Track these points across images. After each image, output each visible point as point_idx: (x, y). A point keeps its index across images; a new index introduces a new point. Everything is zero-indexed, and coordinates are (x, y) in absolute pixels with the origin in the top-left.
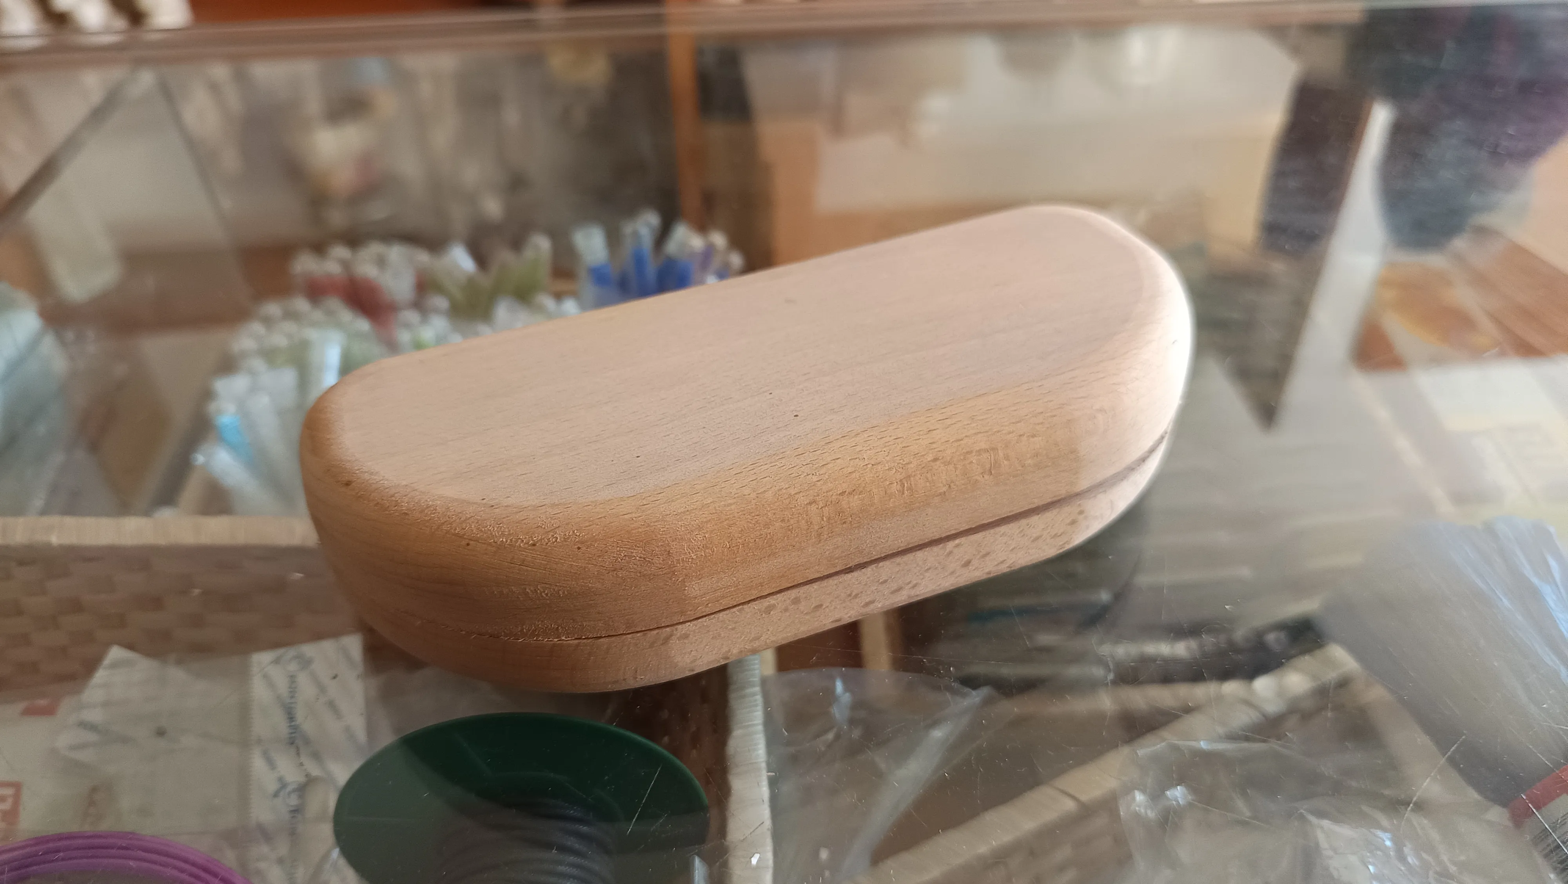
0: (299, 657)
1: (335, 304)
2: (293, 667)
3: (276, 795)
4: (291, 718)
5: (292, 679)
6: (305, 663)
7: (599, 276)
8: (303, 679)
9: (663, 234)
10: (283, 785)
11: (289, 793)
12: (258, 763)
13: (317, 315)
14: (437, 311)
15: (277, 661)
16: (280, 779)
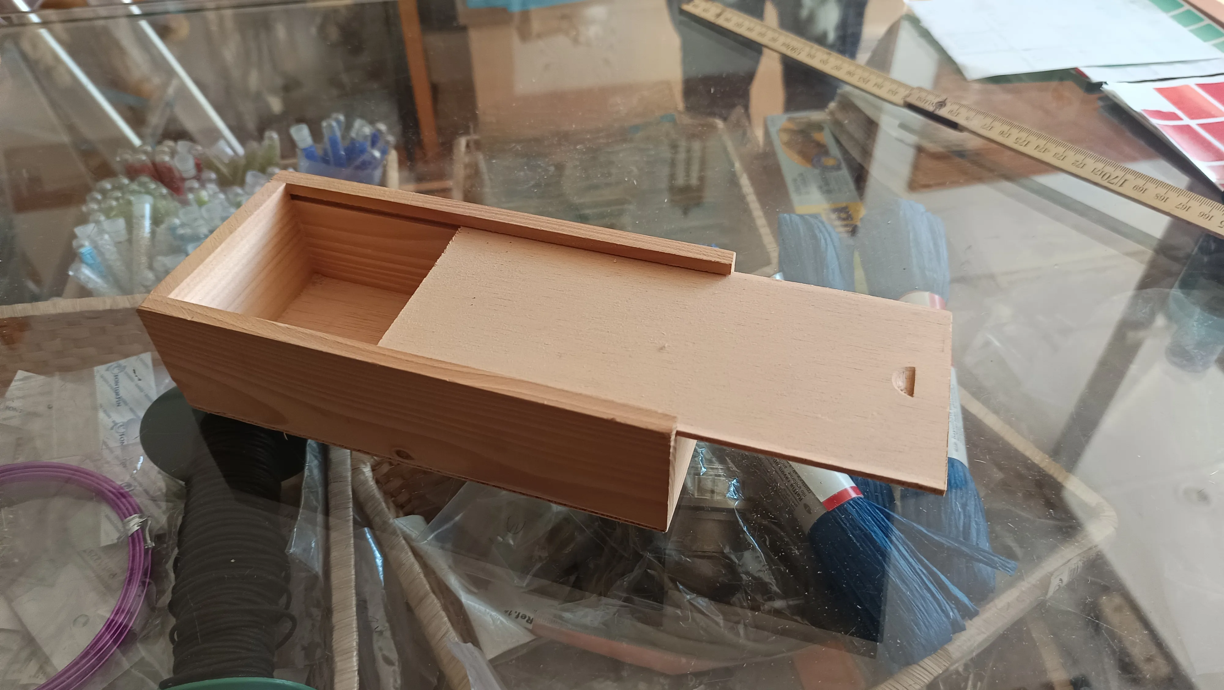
0: (119, 366)
1: (145, 179)
2: (116, 371)
3: (112, 428)
4: (117, 394)
5: (116, 376)
6: (122, 368)
7: (309, 155)
8: (122, 377)
9: (348, 126)
10: (115, 424)
11: (119, 427)
12: (101, 415)
13: (134, 186)
14: (210, 181)
15: (107, 370)
16: (114, 422)
